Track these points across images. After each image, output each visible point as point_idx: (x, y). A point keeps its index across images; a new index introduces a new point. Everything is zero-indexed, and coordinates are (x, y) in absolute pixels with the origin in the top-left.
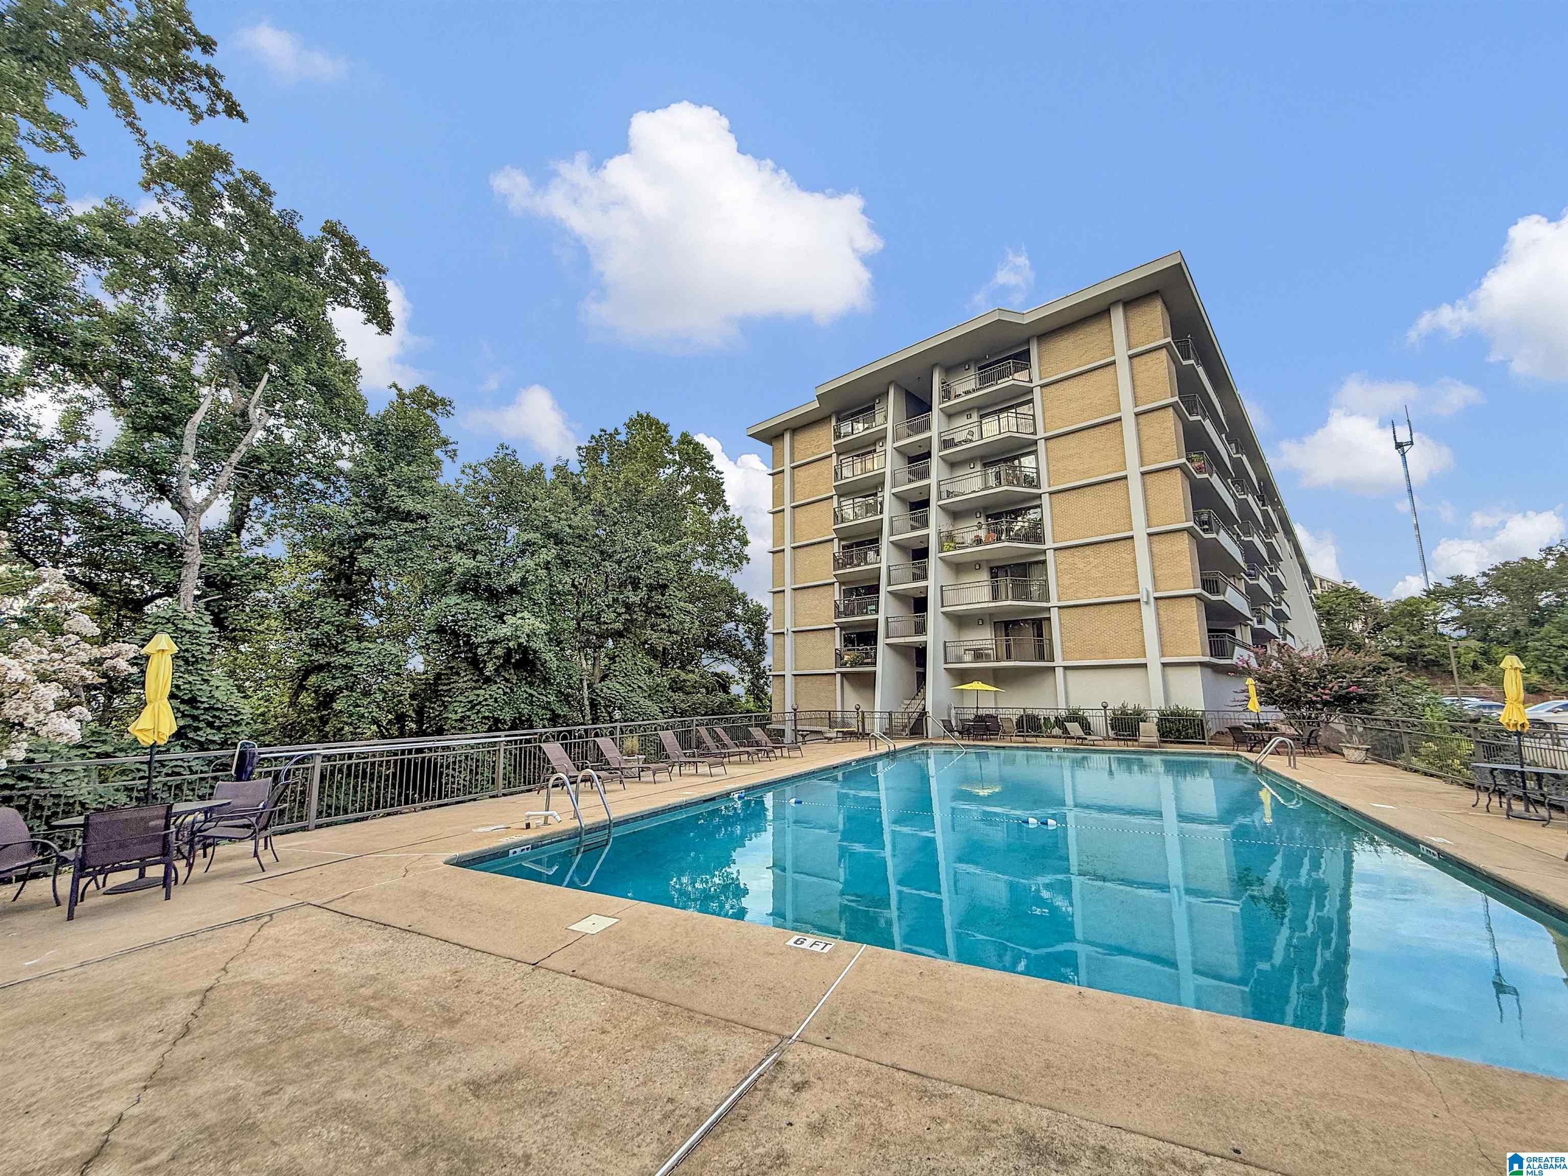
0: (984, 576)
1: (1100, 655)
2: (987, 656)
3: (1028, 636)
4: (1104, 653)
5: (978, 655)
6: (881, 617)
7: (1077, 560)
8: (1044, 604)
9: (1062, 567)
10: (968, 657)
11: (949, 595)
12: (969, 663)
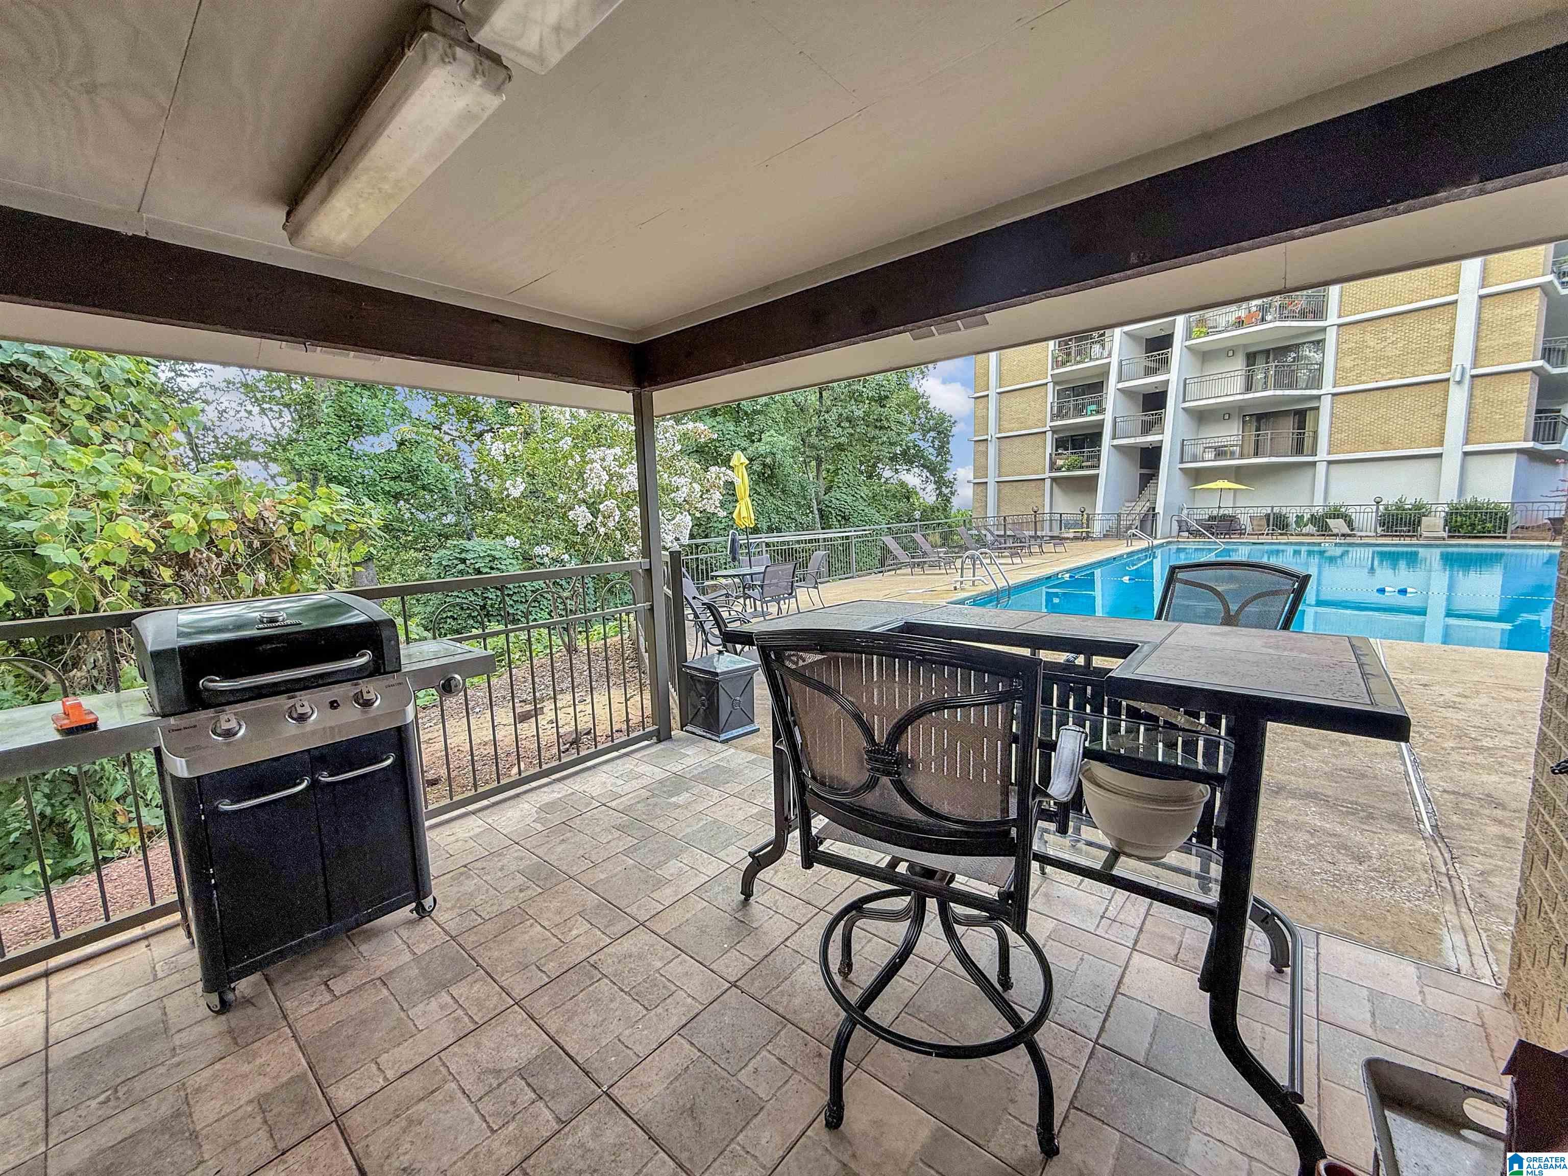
0: (1239, 364)
1: (1379, 447)
2: (1232, 453)
3: (1287, 429)
4: (1386, 443)
5: (1220, 453)
6: (1108, 417)
7: (1368, 337)
8: (1315, 392)
9: (1345, 346)
10: (1210, 455)
11: (1192, 388)
12: (1209, 462)
